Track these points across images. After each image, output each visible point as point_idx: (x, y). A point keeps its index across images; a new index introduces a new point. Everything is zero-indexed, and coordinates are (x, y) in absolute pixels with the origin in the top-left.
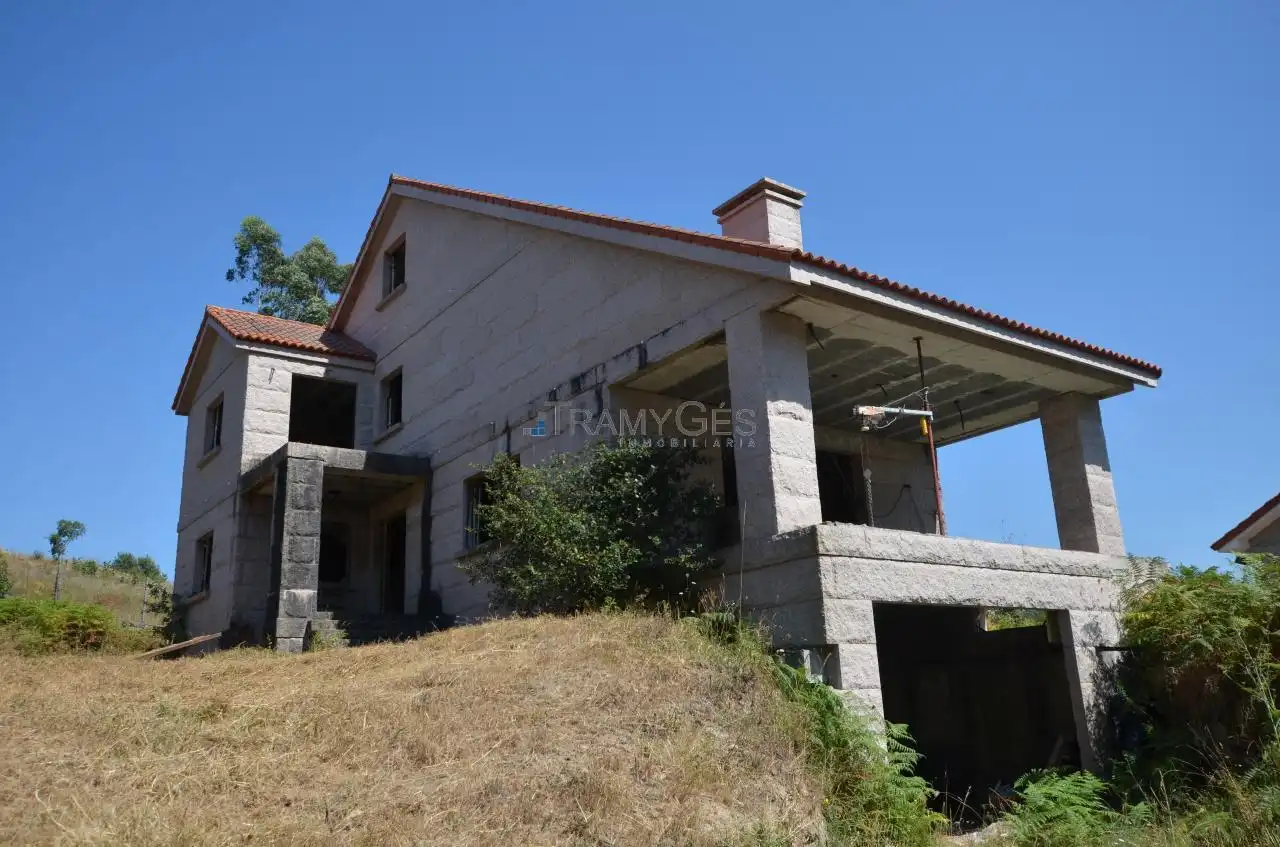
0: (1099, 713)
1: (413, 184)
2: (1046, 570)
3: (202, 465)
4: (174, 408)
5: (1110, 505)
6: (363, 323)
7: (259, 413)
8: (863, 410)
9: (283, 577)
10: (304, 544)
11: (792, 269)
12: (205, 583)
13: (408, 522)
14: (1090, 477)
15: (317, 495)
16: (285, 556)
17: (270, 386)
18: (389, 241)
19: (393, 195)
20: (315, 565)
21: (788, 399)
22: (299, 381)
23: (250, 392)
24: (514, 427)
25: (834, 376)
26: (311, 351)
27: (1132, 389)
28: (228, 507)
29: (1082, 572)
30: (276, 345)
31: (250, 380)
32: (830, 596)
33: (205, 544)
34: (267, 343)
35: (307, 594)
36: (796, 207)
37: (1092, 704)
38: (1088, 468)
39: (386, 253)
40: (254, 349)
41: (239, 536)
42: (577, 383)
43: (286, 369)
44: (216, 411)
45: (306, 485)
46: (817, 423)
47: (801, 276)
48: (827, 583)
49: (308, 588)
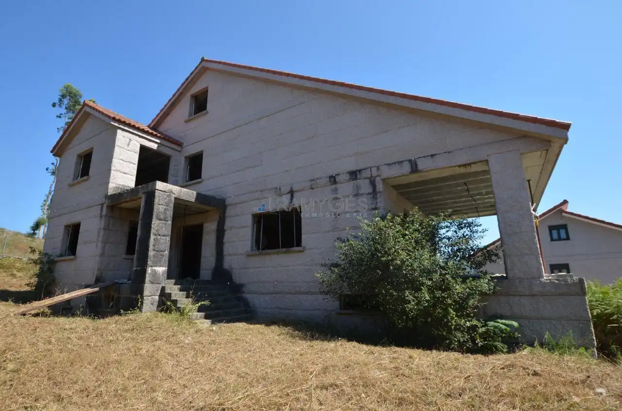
3: (72, 185)
4: (52, 152)
7: (121, 161)
9: (149, 260)
10: (162, 241)
12: (71, 251)
13: (205, 230)
15: (170, 213)
16: (151, 248)
17: (128, 149)
18: (196, 89)
19: (203, 67)
20: (167, 253)
23: (117, 150)
24: (297, 191)
26: (151, 135)
28: (96, 211)
30: (133, 127)
31: (117, 143)
33: (74, 231)
34: (129, 125)
35: (161, 270)
39: (193, 96)
40: (121, 126)
41: (104, 229)
42: (354, 175)
43: (136, 140)
44: (82, 157)
45: (164, 207)
49: (163, 266)
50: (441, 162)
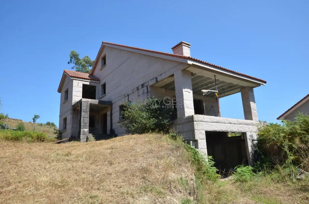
0: (252, 153)
1: (107, 43)
2: (242, 124)
3: (64, 103)
4: (58, 91)
5: (255, 110)
6: (97, 73)
7: (76, 92)
8: (203, 91)
9: (81, 126)
10: (86, 119)
11: (188, 61)
12: (65, 128)
13: (107, 115)
14: (251, 104)
15: (88, 110)
16: (82, 122)
17: (78, 87)
18: (102, 56)
19: (103, 46)
20: (88, 124)
21: (187, 89)
22: (84, 85)
23: (74, 88)
24: (129, 95)
25: (197, 83)
26: (86, 79)
27: (260, 86)
28: (70, 112)
29: (249, 125)
30: (79, 78)
31: (74, 85)
32: (196, 130)
33: (65, 120)
34: (77, 77)
35: (87, 130)
36: (189, 47)
37: (251, 151)
38: (250, 102)
39: (102, 58)
40: (74, 79)
41: (72, 118)
42: (143, 85)
43: (81, 83)
44: (67, 92)
45: (86, 107)
46: (194, 93)
47: (190, 62)
48: (196, 127)
49: (87, 129)
50: (163, 77)
